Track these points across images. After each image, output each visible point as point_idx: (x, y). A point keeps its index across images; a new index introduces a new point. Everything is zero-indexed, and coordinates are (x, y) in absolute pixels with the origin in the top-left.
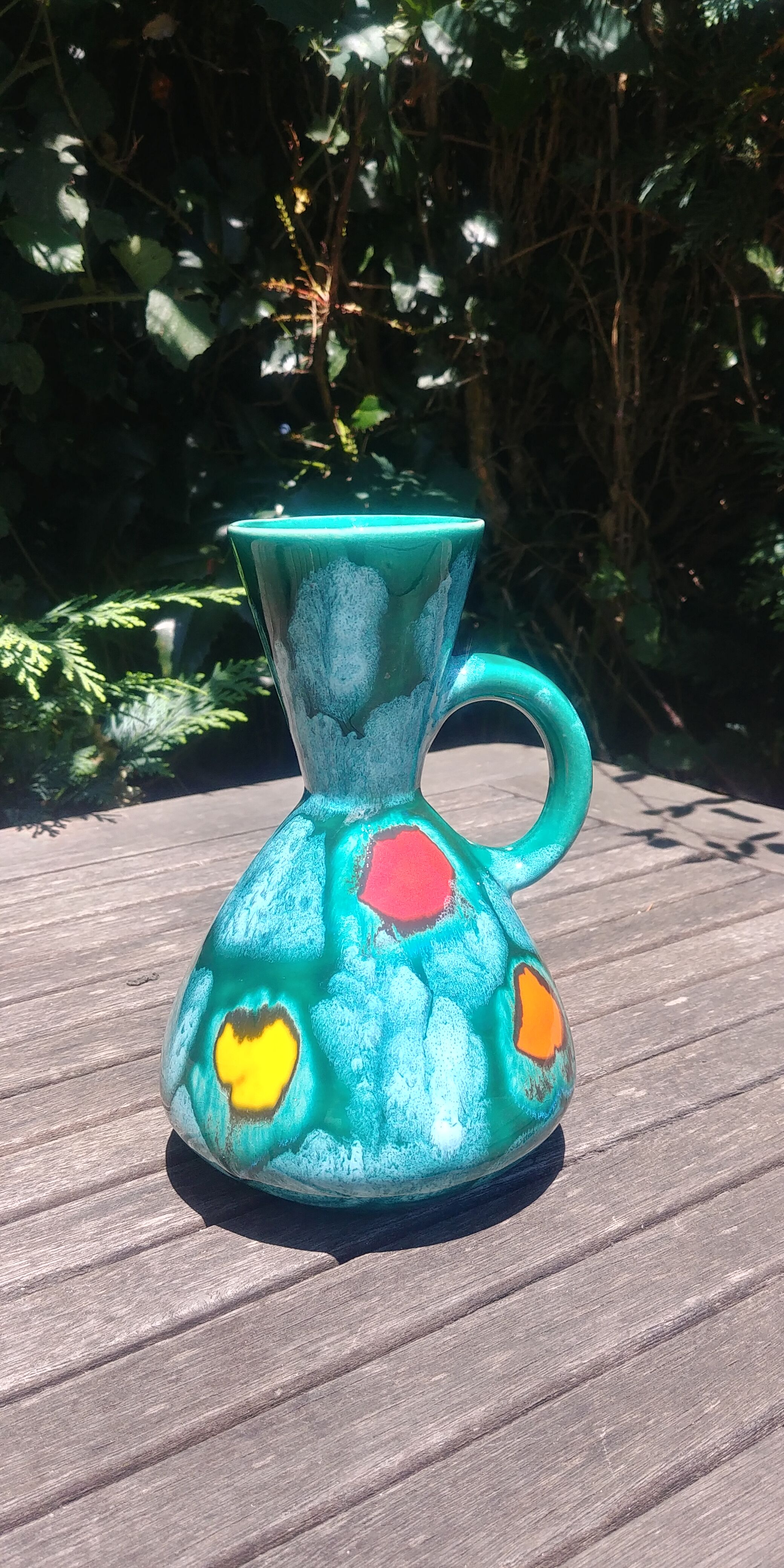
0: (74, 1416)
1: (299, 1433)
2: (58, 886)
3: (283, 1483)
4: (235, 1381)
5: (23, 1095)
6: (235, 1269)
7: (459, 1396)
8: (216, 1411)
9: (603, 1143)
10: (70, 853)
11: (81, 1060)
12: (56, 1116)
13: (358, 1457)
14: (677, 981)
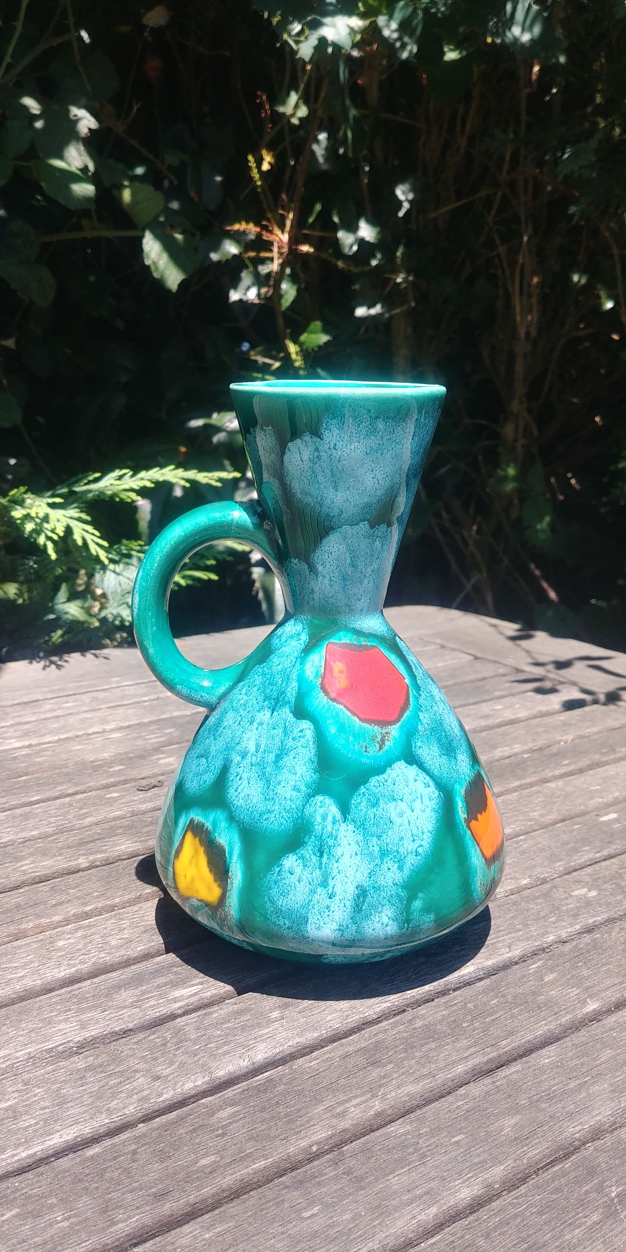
0: (135, 1165)
1: (340, 1186)
2: (69, 708)
3: (332, 1232)
4: (275, 1137)
5: (58, 880)
6: (262, 1036)
7: (479, 1155)
8: (261, 1164)
9: (567, 935)
10: (76, 682)
11: (105, 851)
12: (88, 898)
13: (396, 1209)
14: (605, 800)
